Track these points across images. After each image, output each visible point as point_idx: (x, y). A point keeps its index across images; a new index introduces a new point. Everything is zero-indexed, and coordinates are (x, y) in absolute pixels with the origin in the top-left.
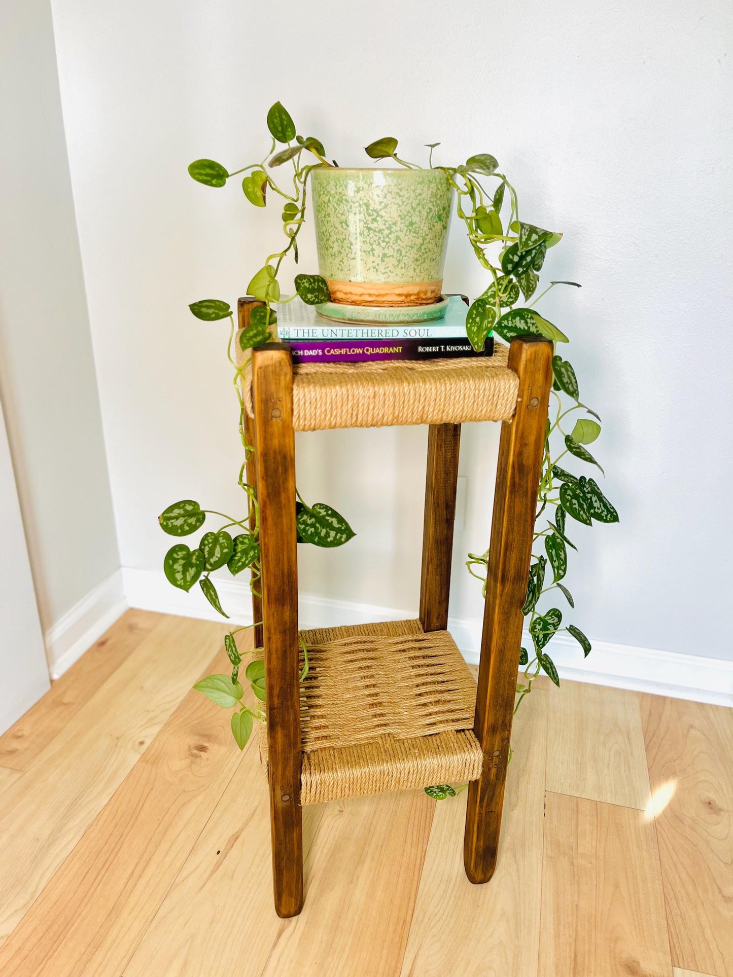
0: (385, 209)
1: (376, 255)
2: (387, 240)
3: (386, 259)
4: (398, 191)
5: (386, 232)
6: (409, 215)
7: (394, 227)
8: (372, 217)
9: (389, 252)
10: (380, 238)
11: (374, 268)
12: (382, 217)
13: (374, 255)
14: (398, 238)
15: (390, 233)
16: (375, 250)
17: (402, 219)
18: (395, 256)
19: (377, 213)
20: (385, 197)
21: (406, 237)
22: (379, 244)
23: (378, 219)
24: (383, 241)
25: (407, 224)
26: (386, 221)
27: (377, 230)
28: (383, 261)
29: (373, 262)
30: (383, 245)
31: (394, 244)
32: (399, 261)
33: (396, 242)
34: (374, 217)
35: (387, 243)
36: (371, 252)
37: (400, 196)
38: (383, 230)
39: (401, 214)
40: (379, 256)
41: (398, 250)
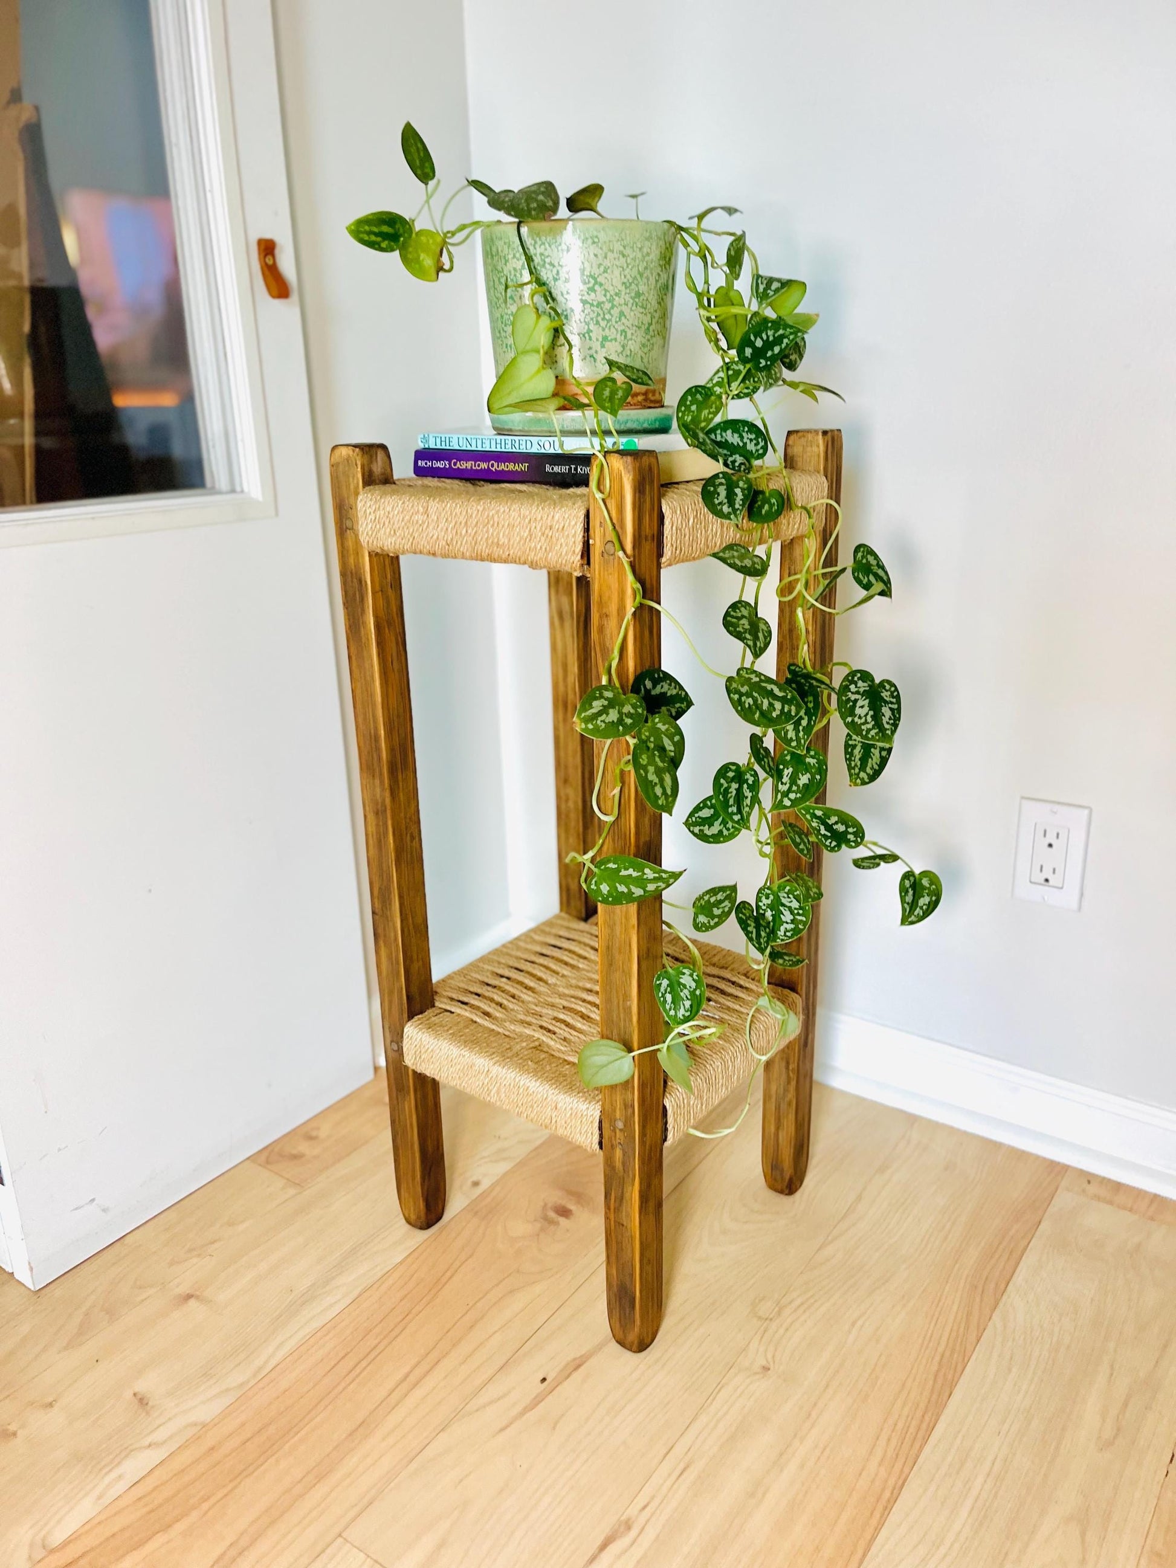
0: (606, 275)
1: (594, 339)
2: (608, 317)
3: (607, 344)
4: (622, 248)
5: (608, 306)
6: (636, 282)
7: (617, 298)
8: (588, 286)
9: (611, 333)
10: (598, 315)
11: (591, 356)
12: (601, 285)
13: (590, 339)
14: (622, 314)
15: (612, 307)
16: (592, 331)
17: (626, 288)
18: (618, 340)
19: (595, 279)
20: (606, 257)
21: (632, 314)
22: (598, 323)
23: (597, 287)
24: (604, 319)
25: (633, 295)
26: (606, 291)
27: (595, 303)
28: (603, 346)
29: (590, 348)
30: (603, 324)
31: (616, 322)
32: (623, 347)
33: (620, 320)
34: (591, 285)
35: (608, 321)
36: (587, 335)
37: (624, 256)
38: (603, 302)
39: (625, 281)
40: (597, 340)
41: (623, 331)
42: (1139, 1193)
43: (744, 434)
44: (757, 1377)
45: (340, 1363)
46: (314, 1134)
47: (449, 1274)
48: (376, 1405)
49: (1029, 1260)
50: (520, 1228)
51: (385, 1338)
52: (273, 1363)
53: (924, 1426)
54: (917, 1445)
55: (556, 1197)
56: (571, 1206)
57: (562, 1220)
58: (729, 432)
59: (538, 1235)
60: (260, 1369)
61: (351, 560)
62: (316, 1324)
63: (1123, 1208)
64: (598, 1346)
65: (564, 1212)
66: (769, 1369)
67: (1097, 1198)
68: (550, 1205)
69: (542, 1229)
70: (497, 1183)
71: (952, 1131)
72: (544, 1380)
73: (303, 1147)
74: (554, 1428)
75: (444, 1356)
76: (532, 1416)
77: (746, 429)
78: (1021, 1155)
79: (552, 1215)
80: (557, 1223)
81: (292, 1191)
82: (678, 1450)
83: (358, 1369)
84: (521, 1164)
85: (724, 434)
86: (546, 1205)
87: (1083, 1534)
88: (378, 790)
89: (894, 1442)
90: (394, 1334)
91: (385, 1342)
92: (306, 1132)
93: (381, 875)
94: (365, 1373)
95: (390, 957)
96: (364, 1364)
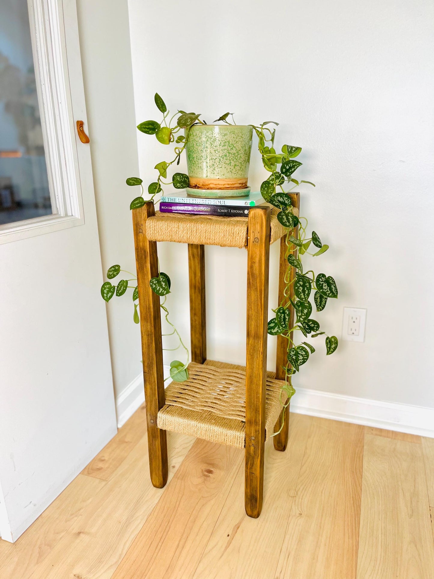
0: (237, 144)
1: (232, 165)
2: (236, 158)
3: (236, 167)
4: (242, 135)
5: (237, 154)
6: (245, 146)
7: (239, 152)
8: (231, 147)
9: (237, 163)
10: (234, 157)
11: (231, 171)
12: (235, 147)
13: (231, 165)
14: (240, 157)
15: (238, 155)
16: (231, 163)
17: (242, 148)
18: (239, 166)
19: (233, 145)
20: (237, 138)
21: (243, 156)
22: (233, 160)
23: (234, 148)
24: (235, 159)
25: (244, 150)
26: (236, 149)
27: (233, 153)
28: (234, 168)
29: (231, 168)
30: (235, 160)
31: (239, 160)
32: (240, 168)
33: (240, 159)
34: (232, 147)
35: (237, 159)
36: (229, 164)
37: (242, 138)
38: (235, 153)
39: (242, 146)
40: (233, 166)
41: (241, 163)
42: (388, 431)
43: (284, 198)
44: (299, 518)
45: (151, 546)
46: (103, 458)
47: (178, 503)
48: (171, 559)
49: (365, 460)
50: (197, 480)
51: (164, 532)
52: (125, 552)
53: (357, 522)
54: (357, 529)
55: (205, 467)
56: (212, 469)
57: (210, 475)
58: (279, 197)
59: (204, 482)
60: (121, 555)
61: (141, 244)
62: (136, 532)
63: (385, 437)
64: (242, 518)
65: (210, 472)
66: (302, 514)
67: (376, 435)
68: (204, 470)
69: (205, 480)
70: (181, 465)
71: (326, 420)
72: (228, 535)
73: (101, 465)
74: (239, 552)
75: (189, 535)
76: (229, 550)
77: (284, 196)
78: (350, 425)
79: (206, 473)
80: (209, 476)
81: (104, 483)
82: (284, 549)
83: (159, 547)
84: (187, 456)
85: (278, 198)
86: (202, 470)
87: (416, 546)
88: (149, 327)
89: (350, 530)
90: (167, 531)
91: (165, 534)
92: (99, 459)
93: (149, 359)
94: (162, 548)
95: (151, 389)
96: (160, 544)
